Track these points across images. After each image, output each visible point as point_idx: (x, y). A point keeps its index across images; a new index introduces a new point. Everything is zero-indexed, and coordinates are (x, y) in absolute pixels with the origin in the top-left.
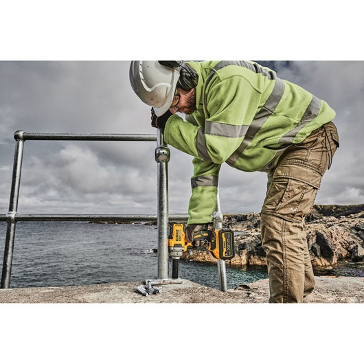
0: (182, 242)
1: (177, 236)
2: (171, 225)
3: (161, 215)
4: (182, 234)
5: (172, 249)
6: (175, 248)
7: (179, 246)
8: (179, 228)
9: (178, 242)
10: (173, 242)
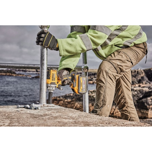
0: (56, 81)
1: (53, 77)
2: (49, 70)
3: (42, 64)
4: (56, 76)
5: (50, 85)
6: (51, 85)
7: (54, 83)
8: (54, 73)
9: (53, 81)
10: (50, 81)
